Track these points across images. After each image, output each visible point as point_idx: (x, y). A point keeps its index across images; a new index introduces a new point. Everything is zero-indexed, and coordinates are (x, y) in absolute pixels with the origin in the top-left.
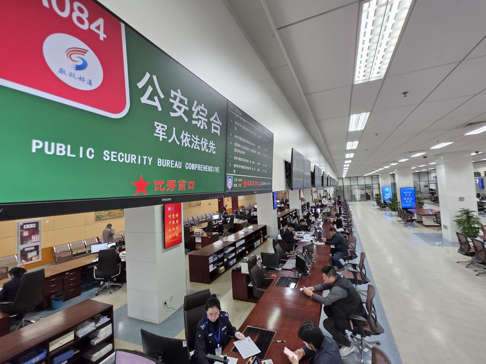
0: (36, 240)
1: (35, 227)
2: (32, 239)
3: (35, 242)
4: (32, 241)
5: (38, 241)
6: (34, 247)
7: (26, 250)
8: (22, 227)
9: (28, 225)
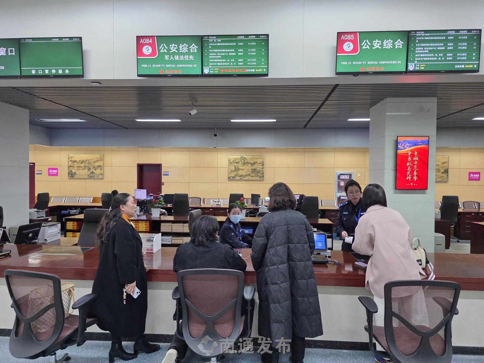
7: (342, 198)
8: (339, 177)
9: (343, 176)
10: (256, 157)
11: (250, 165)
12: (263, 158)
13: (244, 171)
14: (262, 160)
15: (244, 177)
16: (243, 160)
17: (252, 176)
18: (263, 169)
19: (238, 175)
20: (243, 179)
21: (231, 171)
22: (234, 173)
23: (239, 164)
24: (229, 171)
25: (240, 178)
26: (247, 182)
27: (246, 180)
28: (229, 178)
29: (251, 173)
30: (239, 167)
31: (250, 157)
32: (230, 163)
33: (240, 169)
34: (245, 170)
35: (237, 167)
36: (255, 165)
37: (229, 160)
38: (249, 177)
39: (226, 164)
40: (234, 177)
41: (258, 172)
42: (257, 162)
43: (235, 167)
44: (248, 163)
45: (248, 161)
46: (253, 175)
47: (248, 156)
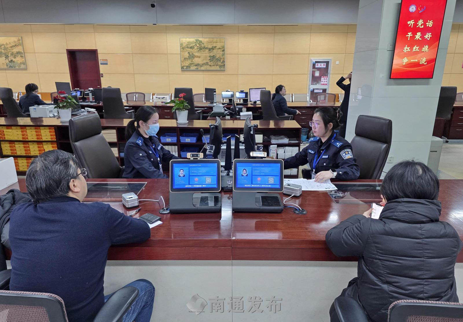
0: (324, 83)
1: (325, 67)
2: (322, 80)
3: (324, 84)
4: (321, 83)
5: (326, 84)
6: (322, 90)
7: (315, 91)
8: (314, 65)
9: (319, 64)
10: (215, 39)
11: (207, 50)
12: (223, 41)
13: (200, 58)
14: (222, 44)
15: (201, 66)
16: (199, 44)
17: (210, 65)
18: (224, 56)
19: (193, 64)
20: (199, 69)
21: (185, 59)
22: (188, 61)
23: (194, 49)
24: (182, 59)
25: (196, 67)
26: (204, 73)
27: (203, 71)
28: (182, 68)
29: (209, 61)
30: (194, 54)
31: (207, 39)
32: (183, 48)
33: (195, 56)
34: (202, 58)
35: (191, 54)
36: (214, 51)
37: (181, 45)
38: (207, 66)
39: (177, 49)
40: (188, 67)
41: (218, 60)
42: (216, 47)
43: (189, 54)
44: (204, 48)
45: (204, 45)
46: (211, 63)
47: (205, 40)
